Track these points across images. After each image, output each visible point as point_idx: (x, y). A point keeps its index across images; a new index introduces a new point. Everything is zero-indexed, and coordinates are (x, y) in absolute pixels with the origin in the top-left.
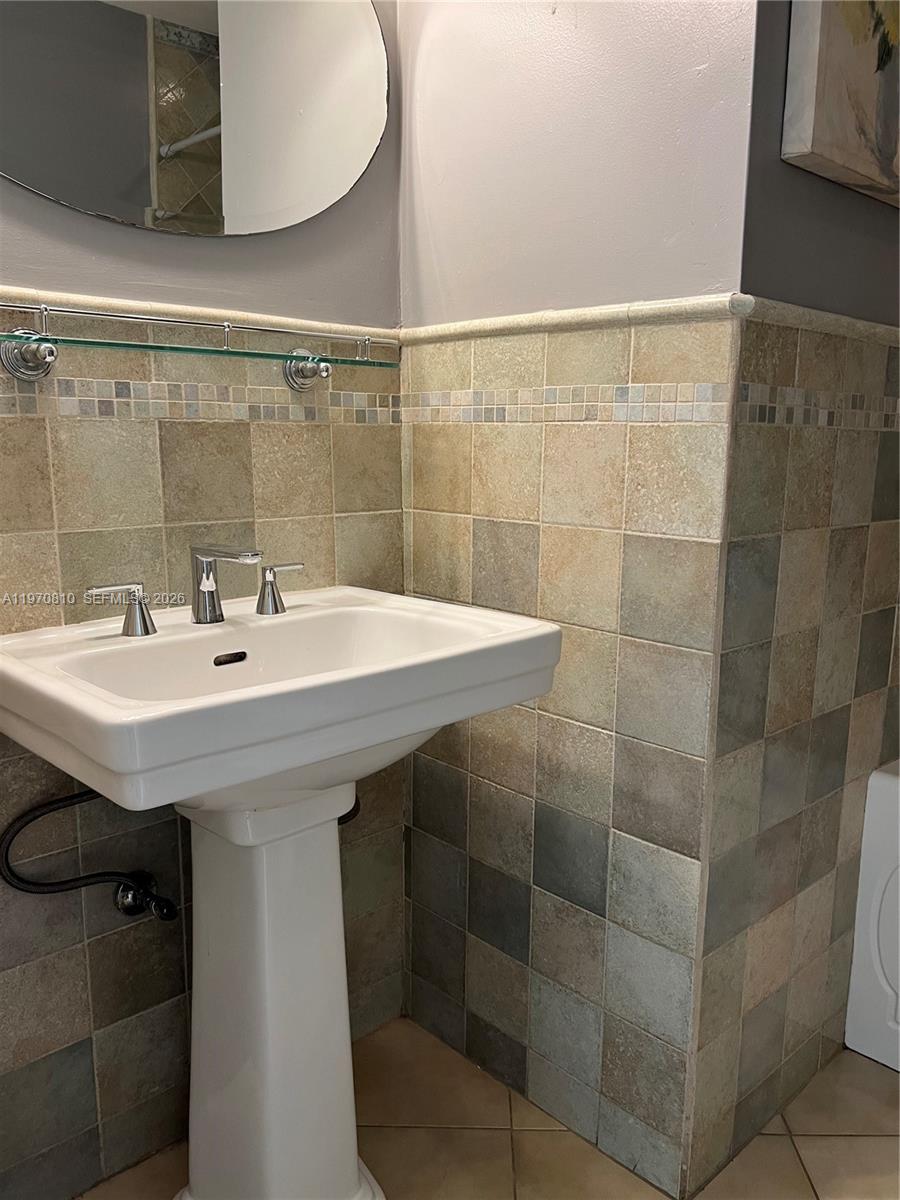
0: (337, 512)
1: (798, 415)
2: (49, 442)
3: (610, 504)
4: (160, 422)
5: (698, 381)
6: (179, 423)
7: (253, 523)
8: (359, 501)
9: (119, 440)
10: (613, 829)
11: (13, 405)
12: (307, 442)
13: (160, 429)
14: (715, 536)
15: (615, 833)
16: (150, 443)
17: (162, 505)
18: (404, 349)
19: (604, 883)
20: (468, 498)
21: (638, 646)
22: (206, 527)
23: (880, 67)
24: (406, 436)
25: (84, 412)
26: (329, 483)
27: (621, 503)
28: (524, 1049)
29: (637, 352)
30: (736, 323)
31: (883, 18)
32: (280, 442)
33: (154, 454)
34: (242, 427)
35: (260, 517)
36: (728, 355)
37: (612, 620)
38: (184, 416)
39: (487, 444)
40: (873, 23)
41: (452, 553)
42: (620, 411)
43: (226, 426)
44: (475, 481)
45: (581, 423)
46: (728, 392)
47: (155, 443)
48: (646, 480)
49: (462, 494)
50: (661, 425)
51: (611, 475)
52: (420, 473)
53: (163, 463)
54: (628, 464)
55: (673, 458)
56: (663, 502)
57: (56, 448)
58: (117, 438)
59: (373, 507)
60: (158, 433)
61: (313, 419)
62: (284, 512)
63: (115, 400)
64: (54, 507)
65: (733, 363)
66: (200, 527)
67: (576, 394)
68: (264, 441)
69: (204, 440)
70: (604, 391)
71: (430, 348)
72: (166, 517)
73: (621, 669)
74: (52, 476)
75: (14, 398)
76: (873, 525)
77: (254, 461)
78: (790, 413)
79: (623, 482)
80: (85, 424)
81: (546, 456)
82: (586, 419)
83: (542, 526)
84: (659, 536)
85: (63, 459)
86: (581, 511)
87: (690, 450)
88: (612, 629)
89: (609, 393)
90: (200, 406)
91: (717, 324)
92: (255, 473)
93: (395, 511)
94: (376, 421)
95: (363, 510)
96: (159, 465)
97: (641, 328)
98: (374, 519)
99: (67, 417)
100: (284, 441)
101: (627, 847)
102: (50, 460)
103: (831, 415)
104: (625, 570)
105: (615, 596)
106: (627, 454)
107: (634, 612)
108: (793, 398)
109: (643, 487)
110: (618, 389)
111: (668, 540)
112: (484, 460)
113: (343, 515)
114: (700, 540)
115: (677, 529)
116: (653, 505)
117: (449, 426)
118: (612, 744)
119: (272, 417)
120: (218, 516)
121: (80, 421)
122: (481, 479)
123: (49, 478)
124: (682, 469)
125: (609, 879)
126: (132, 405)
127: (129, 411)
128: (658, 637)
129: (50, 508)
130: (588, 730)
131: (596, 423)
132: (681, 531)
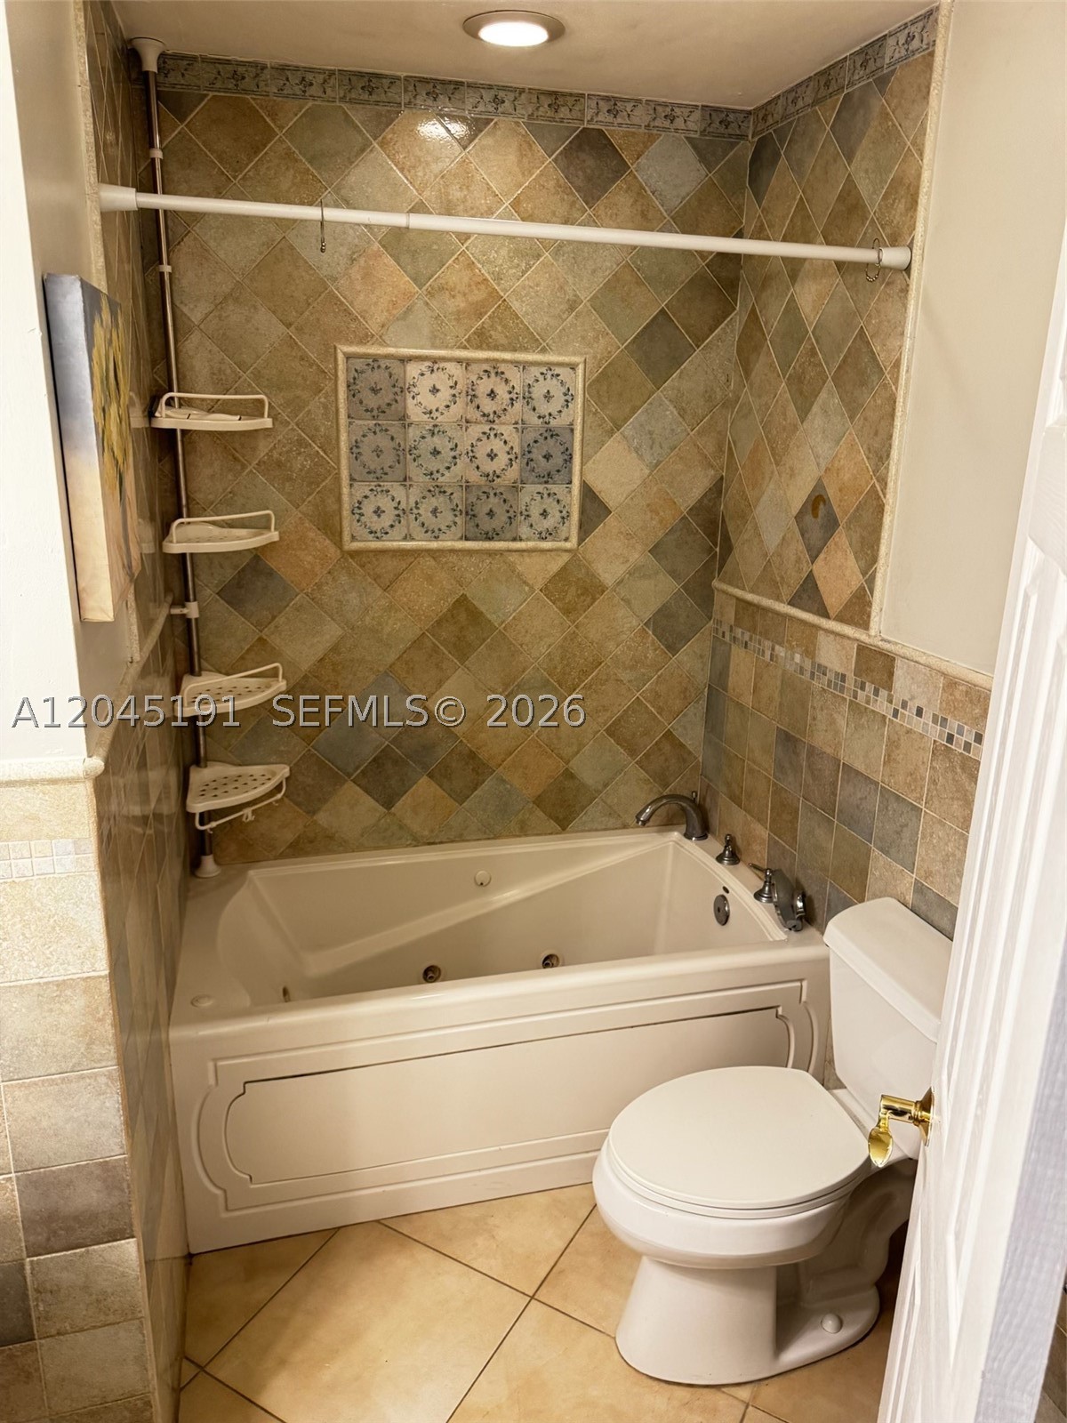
10: (28, 1259)
14: (101, 969)
15: (31, 1261)
19: (27, 1310)
21: (29, 1086)
23: (120, 498)
30: (90, 785)
31: (118, 458)
36: (86, 813)
40: (116, 468)
46: (92, 845)
55: (38, 909)
56: (33, 950)
65: (93, 820)
73: (11, 1115)
84: (36, 981)
87: (57, 899)
91: (70, 787)
101: (50, 1265)
107: (16, 1055)
114: (84, 975)
115: (57, 970)
116: (22, 954)
118: (13, 1185)
124: (51, 917)
125: (33, 1304)
128: (52, 1070)
132: (62, 972)
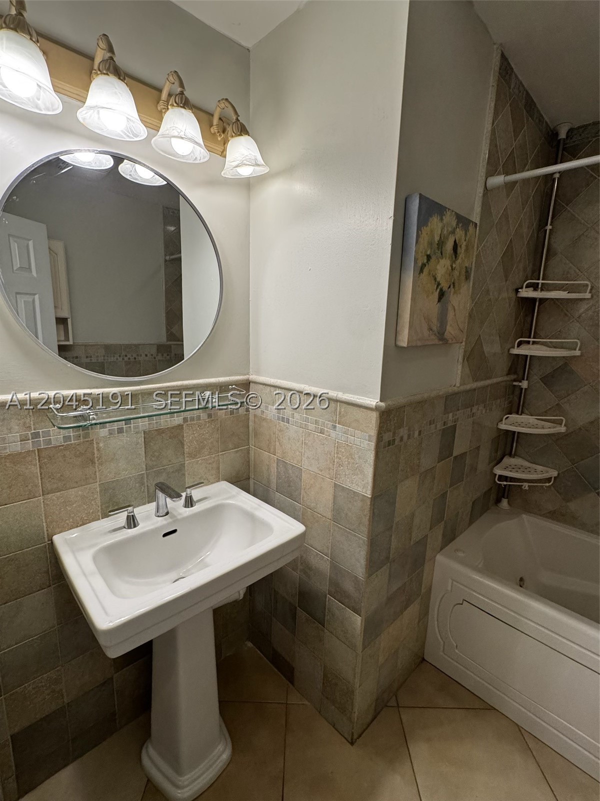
0: (221, 452)
1: (405, 438)
2: (95, 448)
3: (329, 469)
4: (144, 431)
5: (363, 432)
6: (153, 430)
7: (184, 463)
8: (230, 446)
9: (126, 442)
10: (328, 595)
11: (80, 437)
12: (208, 427)
13: (144, 434)
14: (369, 494)
15: (329, 597)
16: (140, 441)
17: (145, 464)
18: (251, 383)
19: (325, 615)
20: (275, 449)
21: (339, 528)
22: (164, 469)
23: (439, 301)
24: (251, 417)
25: (111, 434)
26: (218, 442)
27: (333, 470)
28: (294, 669)
29: (340, 413)
30: (378, 413)
31: (441, 282)
32: (196, 429)
33: (141, 445)
34: (180, 427)
35: (188, 460)
36: (374, 425)
37: (329, 515)
38: (155, 427)
39: (282, 431)
40: (436, 286)
41: (268, 468)
42: (333, 434)
43: (173, 428)
44: (277, 443)
45: (319, 434)
46: (374, 439)
47: (141, 440)
48: (343, 464)
49: (272, 447)
50: (349, 444)
51: (330, 458)
52: (256, 434)
53: (145, 447)
54: (336, 456)
55: (353, 459)
56: (349, 474)
57: (98, 450)
58: (125, 441)
59: (237, 447)
60: (143, 436)
61: (211, 418)
62: (197, 457)
63: (124, 426)
64: (97, 473)
65: (376, 429)
66: (161, 469)
67: (317, 422)
68: (189, 431)
69: (163, 435)
70: (327, 424)
71: (261, 386)
72: (146, 469)
73: (333, 535)
74: (96, 462)
75: (80, 434)
76: (438, 465)
77: (185, 439)
78: (401, 439)
79: (334, 462)
80: (111, 438)
81: (305, 443)
82: (320, 433)
83: (303, 469)
84: (347, 487)
85: (101, 454)
86: (318, 468)
87: (359, 457)
88: (330, 518)
89: (329, 425)
90: (162, 422)
91: (371, 412)
92: (185, 444)
93: (246, 447)
94: (239, 413)
95: (233, 449)
96: (143, 449)
97: (342, 404)
98: (237, 452)
99: (103, 437)
100: (198, 429)
101: (334, 603)
102: (96, 456)
103: (420, 432)
104: (335, 497)
105: (331, 506)
106: (336, 451)
107: (338, 513)
108: (403, 432)
109: (342, 466)
110: (332, 425)
111: (351, 490)
112: (281, 436)
113: (224, 453)
114: (363, 494)
115: (354, 487)
116: (345, 474)
117: (268, 419)
118: (328, 563)
119: (193, 420)
120: (169, 463)
121: (109, 437)
122: (280, 443)
123: (95, 463)
124: (357, 464)
125: (326, 614)
126: (132, 427)
127: (131, 430)
128: (347, 526)
129: (95, 474)
130: (320, 554)
131: (324, 435)
132: (356, 488)
